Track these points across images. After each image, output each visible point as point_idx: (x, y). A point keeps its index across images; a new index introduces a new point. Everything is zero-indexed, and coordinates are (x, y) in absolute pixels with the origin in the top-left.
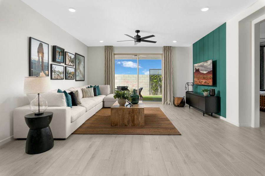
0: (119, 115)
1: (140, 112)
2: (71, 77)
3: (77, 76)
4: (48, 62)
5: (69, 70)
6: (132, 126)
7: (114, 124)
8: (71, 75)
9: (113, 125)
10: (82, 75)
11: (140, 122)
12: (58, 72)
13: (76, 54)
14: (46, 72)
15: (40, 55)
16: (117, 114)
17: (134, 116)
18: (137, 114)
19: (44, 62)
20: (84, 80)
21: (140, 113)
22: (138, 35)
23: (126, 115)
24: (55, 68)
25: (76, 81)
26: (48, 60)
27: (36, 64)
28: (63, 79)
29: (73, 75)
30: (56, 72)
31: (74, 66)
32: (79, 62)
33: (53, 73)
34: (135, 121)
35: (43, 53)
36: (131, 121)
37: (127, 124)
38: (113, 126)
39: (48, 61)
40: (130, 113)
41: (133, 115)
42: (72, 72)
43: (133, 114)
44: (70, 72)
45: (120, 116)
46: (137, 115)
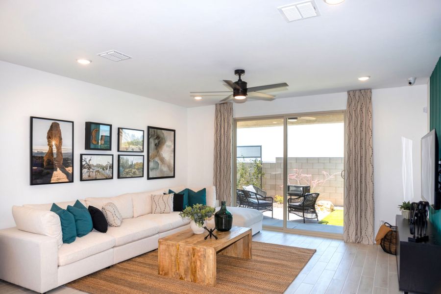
0: (171, 256)
1: (206, 256)
2: (134, 173)
3: (153, 169)
4: (71, 152)
5: (127, 161)
6: (192, 281)
7: (162, 271)
8: (134, 170)
9: (161, 273)
10: (169, 167)
11: (205, 276)
12: (98, 166)
13: (149, 128)
14: (67, 169)
15: (54, 143)
16: (167, 254)
17: (195, 262)
18: (202, 259)
19: (63, 152)
20: (174, 177)
21: (207, 258)
22: (240, 80)
23: (183, 259)
24: (90, 160)
25: (149, 178)
26: (71, 148)
27: (44, 158)
28: (112, 178)
29: (138, 169)
30: (92, 167)
31: (143, 152)
32: (159, 142)
33: (85, 171)
34: (198, 272)
35: (61, 139)
36: (190, 272)
37: (184, 276)
38: (161, 275)
39: (72, 150)
40: (189, 255)
41: (193, 259)
42: (137, 164)
43: (194, 256)
44: (130, 163)
45: (173, 258)
46: (200, 260)
